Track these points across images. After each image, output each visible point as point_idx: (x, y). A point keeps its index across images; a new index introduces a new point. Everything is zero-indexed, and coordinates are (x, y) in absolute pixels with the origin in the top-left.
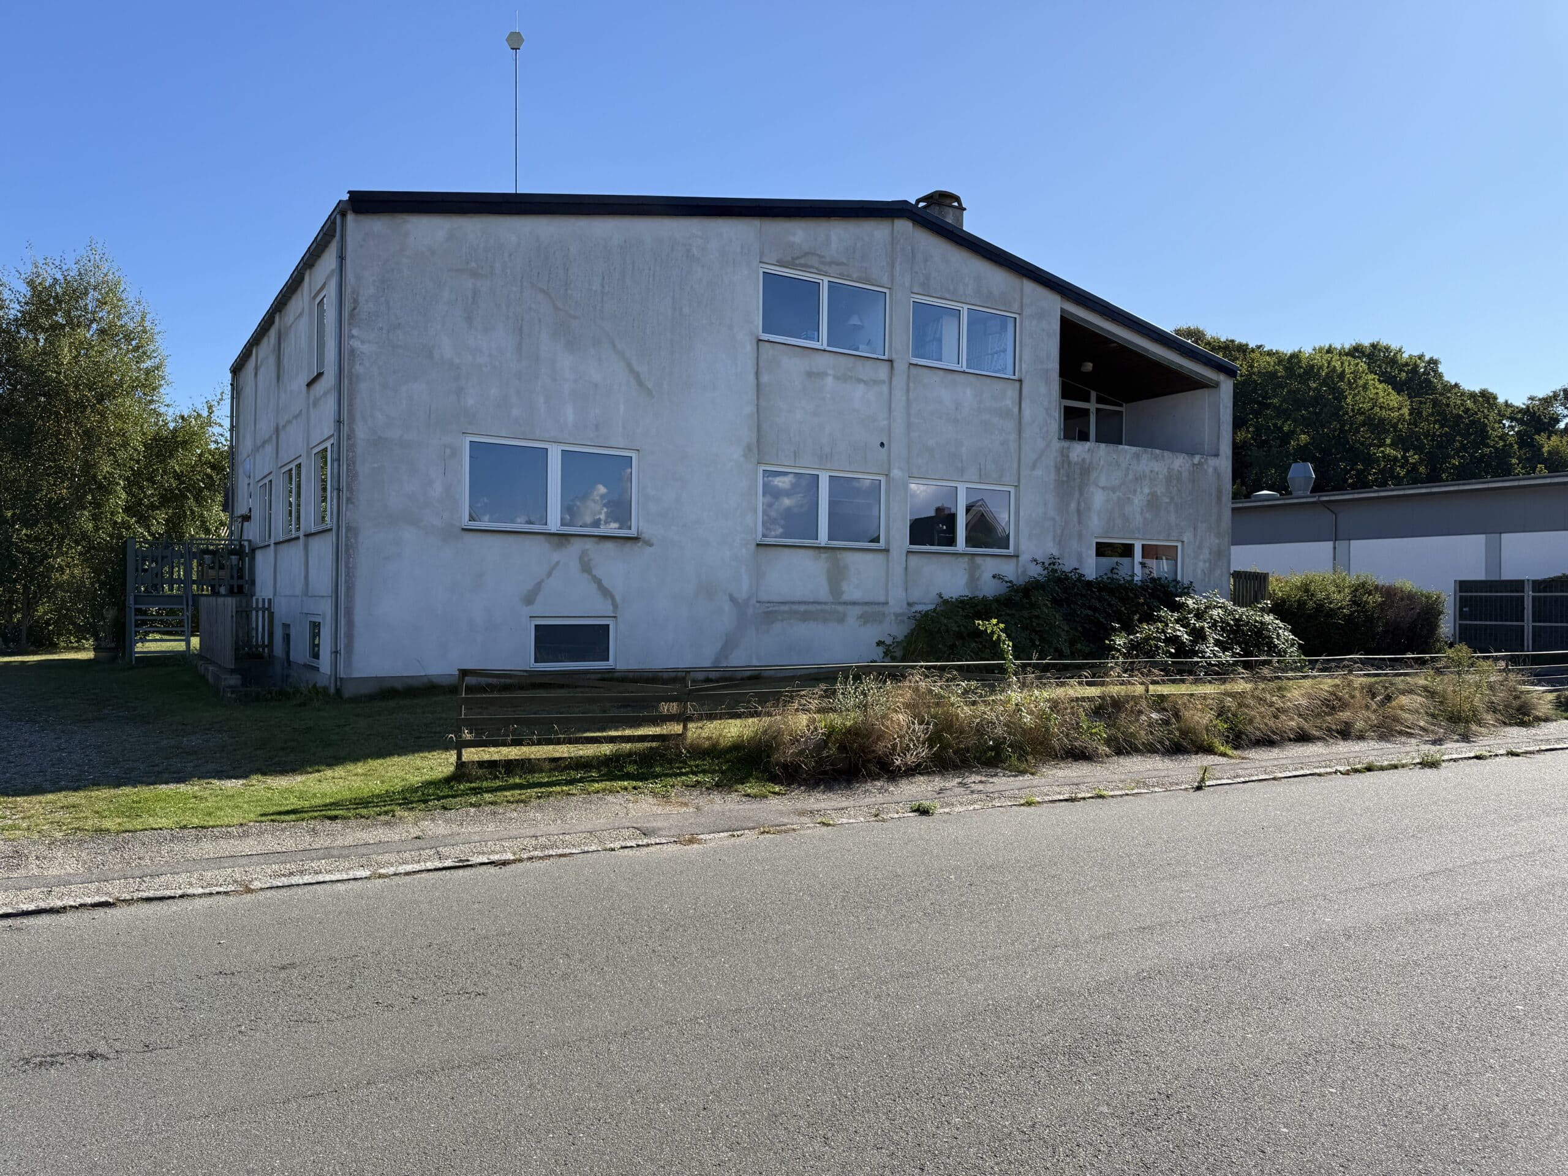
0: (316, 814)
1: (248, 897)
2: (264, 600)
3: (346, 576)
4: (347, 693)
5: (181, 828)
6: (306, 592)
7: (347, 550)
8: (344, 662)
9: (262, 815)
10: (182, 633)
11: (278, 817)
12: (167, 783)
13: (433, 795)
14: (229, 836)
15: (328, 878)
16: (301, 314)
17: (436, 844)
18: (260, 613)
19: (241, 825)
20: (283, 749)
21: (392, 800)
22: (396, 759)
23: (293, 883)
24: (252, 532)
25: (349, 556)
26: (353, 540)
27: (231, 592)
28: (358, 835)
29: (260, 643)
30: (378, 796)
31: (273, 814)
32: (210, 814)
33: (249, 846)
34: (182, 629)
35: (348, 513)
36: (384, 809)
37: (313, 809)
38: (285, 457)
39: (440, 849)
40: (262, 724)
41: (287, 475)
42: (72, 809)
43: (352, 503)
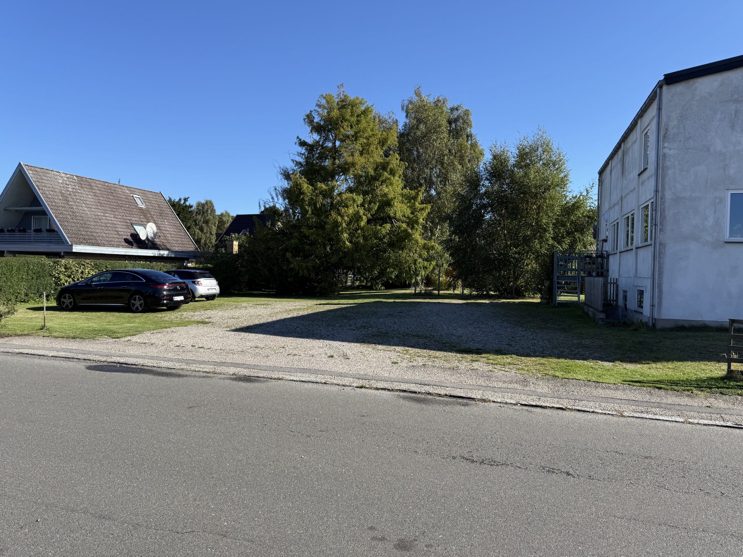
0: (651, 385)
1: (622, 419)
2: (614, 279)
3: (658, 268)
4: (658, 327)
5: (588, 381)
6: (636, 275)
7: (659, 255)
8: (657, 311)
9: (624, 381)
10: (577, 293)
11: (631, 383)
12: (579, 360)
13: (714, 385)
14: (609, 388)
15: (661, 418)
16: (635, 141)
17: (720, 412)
18: (612, 285)
19: (615, 384)
20: (629, 350)
21: (691, 384)
22: (689, 363)
23: (644, 417)
24: (608, 247)
25: (660, 258)
26: (663, 250)
27: (598, 275)
28: (674, 399)
29: (612, 299)
30: (682, 381)
31: (629, 381)
32: (600, 377)
33: (619, 394)
34: (576, 291)
35: (661, 236)
36: (688, 388)
37: (649, 382)
38: (625, 210)
39: (723, 415)
40: (617, 337)
41: (626, 220)
42: (542, 365)
43: (663, 231)
